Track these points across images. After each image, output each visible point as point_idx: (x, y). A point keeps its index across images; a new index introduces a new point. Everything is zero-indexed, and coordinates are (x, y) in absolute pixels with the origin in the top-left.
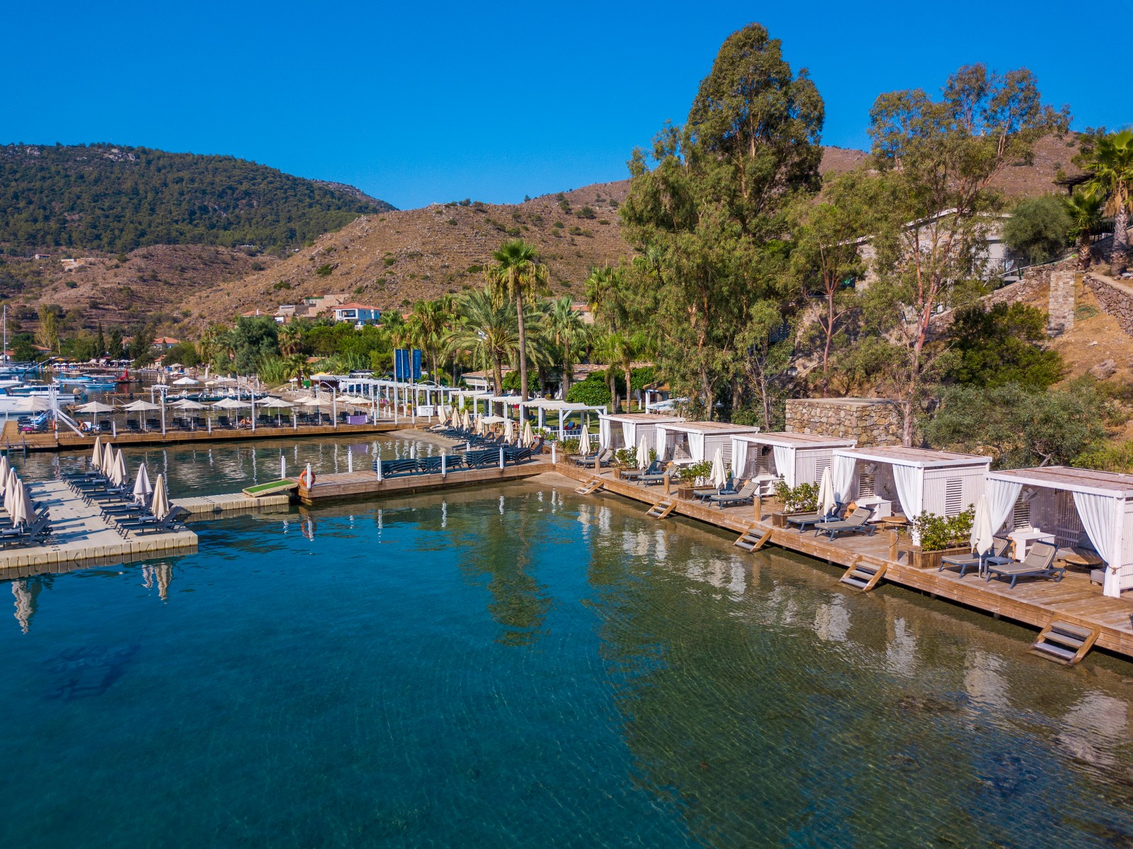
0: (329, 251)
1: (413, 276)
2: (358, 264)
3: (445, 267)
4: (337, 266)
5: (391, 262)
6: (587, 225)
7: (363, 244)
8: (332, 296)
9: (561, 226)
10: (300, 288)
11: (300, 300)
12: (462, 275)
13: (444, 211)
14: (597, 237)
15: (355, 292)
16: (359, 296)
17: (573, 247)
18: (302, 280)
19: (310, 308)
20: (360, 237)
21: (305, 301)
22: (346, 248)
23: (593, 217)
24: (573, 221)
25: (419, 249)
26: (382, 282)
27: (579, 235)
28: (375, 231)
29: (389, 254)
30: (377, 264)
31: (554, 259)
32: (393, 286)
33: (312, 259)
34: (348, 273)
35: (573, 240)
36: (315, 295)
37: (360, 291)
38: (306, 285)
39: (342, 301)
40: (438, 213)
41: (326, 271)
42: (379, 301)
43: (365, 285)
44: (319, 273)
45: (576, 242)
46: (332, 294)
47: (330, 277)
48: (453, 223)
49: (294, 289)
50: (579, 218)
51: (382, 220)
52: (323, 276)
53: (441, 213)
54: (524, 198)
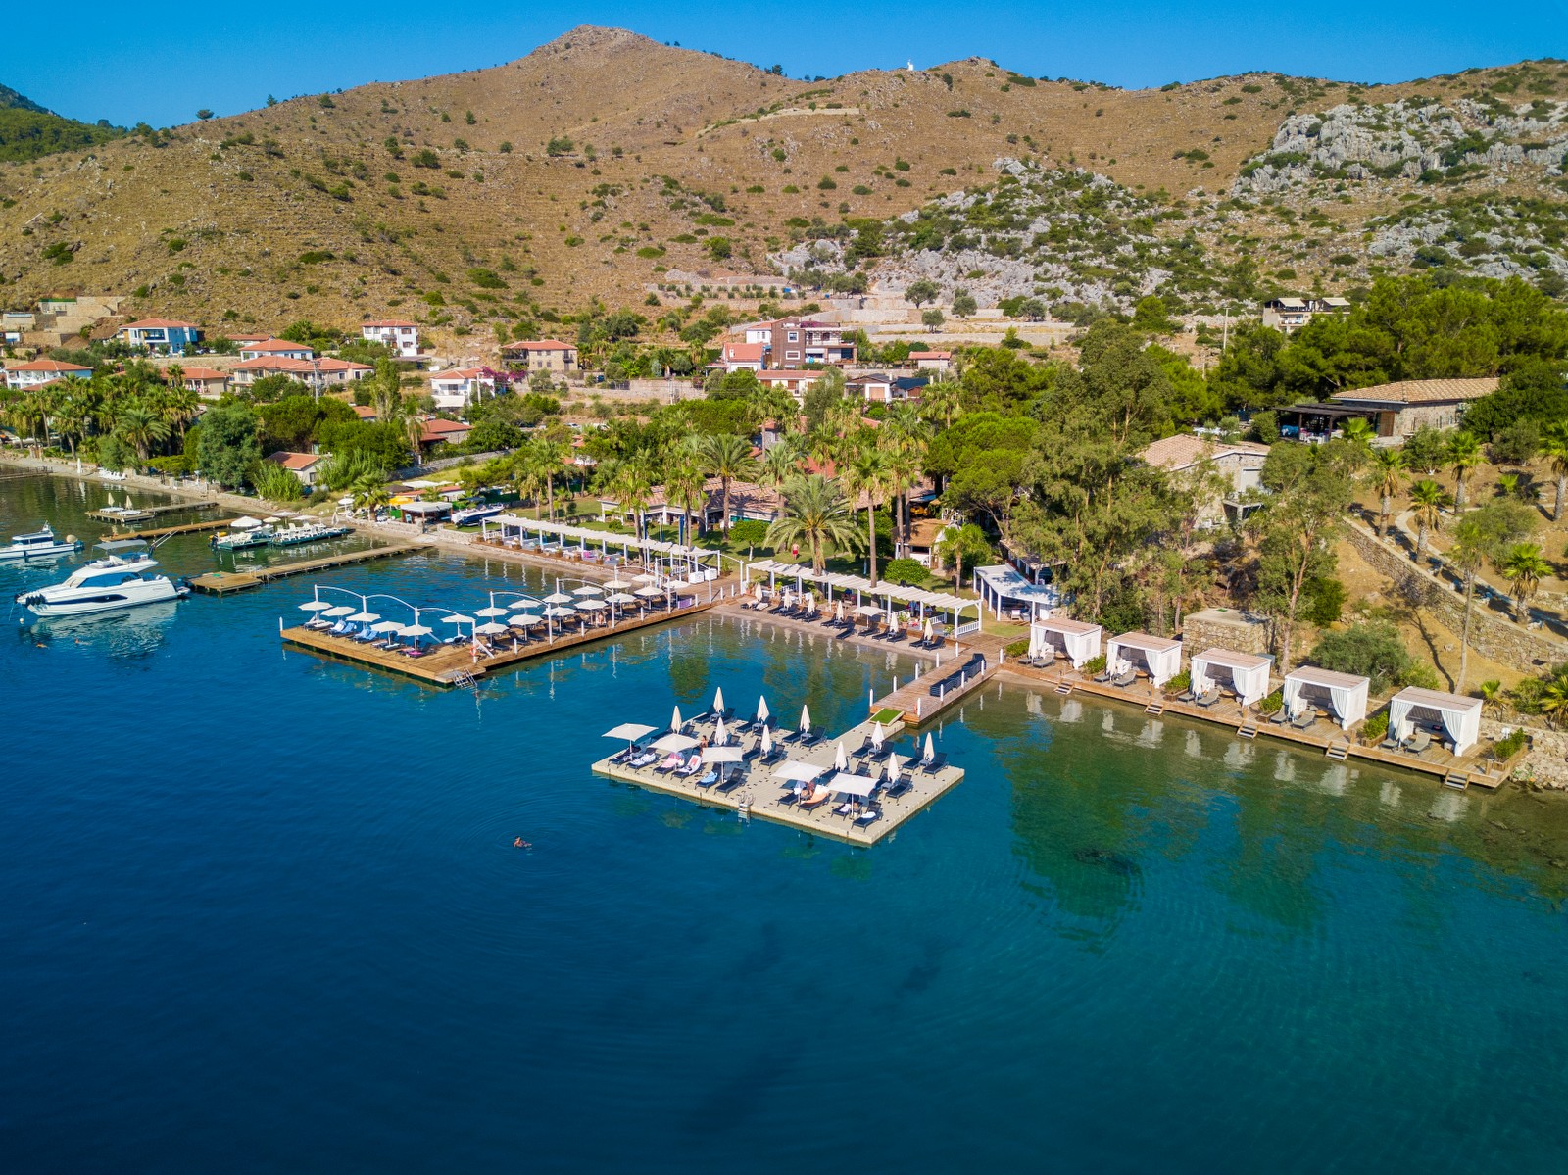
0: (57, 219)
1: (225, 271)
2: (117, 246)
3: (265, 254)
4: (79, 247)
5: (178, 246)
6: (432, 178)
7: (112, 210)
8: (93, 299)
9: (394, 178)
10: (25, 282)
11: (33, 303)
12: (297, 268)
13: (223, 156)
14: (451, 198)
15: (136, 294)
16: (146, 301)
17: (425, 215)
18: (23, 268)
19: (59, 318)
20: (103, 198)
21: (40, 304)
22: (85, 215)
23: (437, 166)
24: (410, 174)
25: (212, 224)
26: (179, 280)
27: (425, 194)
28: (124, 188)
29: (170, 231)
30: (155, 247)
31: (409, 236)
32: (200, 287)
33: (28, 232)
34: (104, 261)
35: (422, 204)
36: (56, 295)
37: (144, 293)
38: (32, 277)
39: (114, 307)
40: (214, 157)
41: (62, 254)
42: (186, 311)
43: (151, 285)
44: (49, 257)
45: (427, 207)
46: (90, 295)
47: (73, 265)
48: (246, 177)
49: (12, 283)
50: (418, 166)
51: (129, 168)
52: (59, 263)
53: (216, 157)
54: (266, 99)
